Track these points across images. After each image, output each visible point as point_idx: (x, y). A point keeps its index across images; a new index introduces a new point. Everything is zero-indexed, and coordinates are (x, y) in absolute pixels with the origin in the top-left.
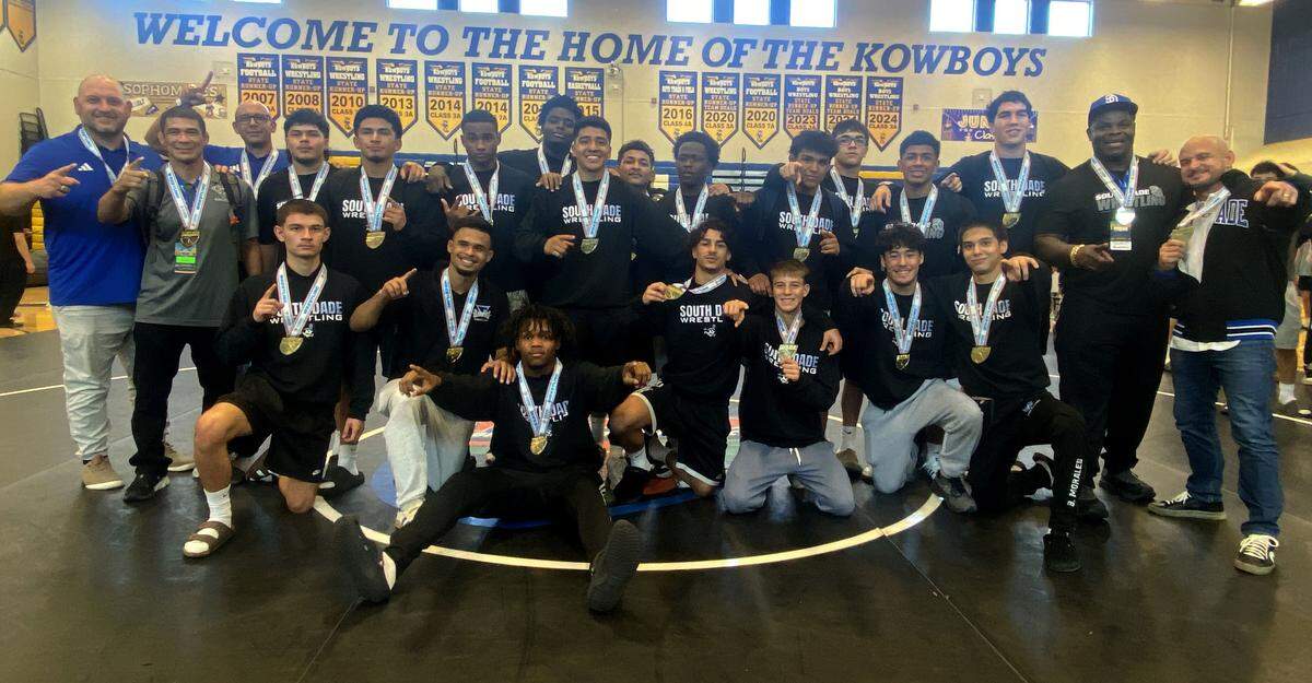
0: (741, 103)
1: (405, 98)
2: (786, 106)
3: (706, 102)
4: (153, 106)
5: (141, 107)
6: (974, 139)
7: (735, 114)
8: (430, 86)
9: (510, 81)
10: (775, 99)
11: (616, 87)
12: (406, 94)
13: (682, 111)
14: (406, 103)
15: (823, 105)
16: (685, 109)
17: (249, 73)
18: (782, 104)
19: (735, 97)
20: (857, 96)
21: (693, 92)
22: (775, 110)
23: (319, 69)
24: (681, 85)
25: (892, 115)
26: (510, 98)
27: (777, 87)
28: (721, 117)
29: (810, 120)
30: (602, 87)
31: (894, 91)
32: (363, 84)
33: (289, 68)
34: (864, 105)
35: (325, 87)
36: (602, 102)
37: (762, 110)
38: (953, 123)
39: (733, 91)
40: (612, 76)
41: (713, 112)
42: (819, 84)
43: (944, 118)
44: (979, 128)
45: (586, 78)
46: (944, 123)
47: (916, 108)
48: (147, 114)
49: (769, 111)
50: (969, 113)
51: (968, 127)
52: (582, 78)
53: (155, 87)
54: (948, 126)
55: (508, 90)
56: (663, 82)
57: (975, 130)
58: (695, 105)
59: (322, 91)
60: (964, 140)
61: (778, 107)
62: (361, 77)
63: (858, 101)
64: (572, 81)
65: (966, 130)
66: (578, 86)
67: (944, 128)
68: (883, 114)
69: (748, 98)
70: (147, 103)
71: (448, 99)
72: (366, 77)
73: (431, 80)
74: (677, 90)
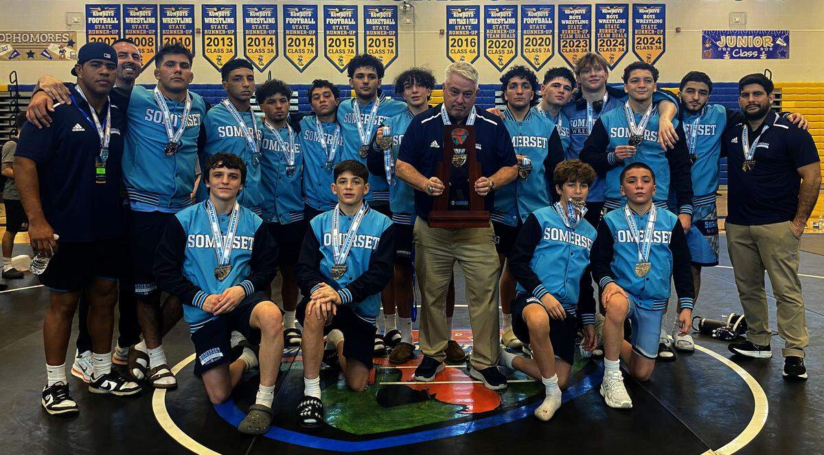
0: (519, 31)
1: (226, 37)
2: (560, 32)
3: (488, 31)
4: (15, 51)
5: (5, 52)
6: (732, 57)
7: (514, 40)
8: (247, 26)
9: (316, 20)
10: (551, 27)
11: (408, 21)
12: (227, 34)
13: (467, 40)
14: (227, 42)
15: (593, 30)
16: (470, 38)
17: (95, 21)
18: (556, 31)
19: (514, 26)
20: (624, 21)
21: (476, 23)
22: (550, 37)
23: (154, 15)
24: (465, 18)
25: (656, 37)
26: (316, 34)
27: (551, 16)
28: (502, 44)
29: (582, 43)
30: (396, 21)
31: (658, 16)
32: (191, 26)
33: (129, 16)
34: (630, 30)
35: (159, 31)
36: (396, 35)
37: (538, 37)
38: (712, 43)
39: (512, 21)
40: (405, 12)
41: (494, 40)
42: (589, 11)
43: (704, 39)
44: (736, 47)
45: (382, 14)
46: (704, 43)
47: (678, 30)
48: (10, 58)
49: (544, 37)
50: (726, 34)
51: (726, 46)
52: (378, 15)
53: (17, 36)
54: (707, 46)
55: (315, 27)
56: (450, 16)
57: (732, 49)
58: (478, 35)
59: (156, 34)
60: (723, 58)
61: (553, 34)
62: (189, 21)
63: (625, 26)
64: (370, 17)
65: (724, 49)
66: (375, 22)
67: (704, 48)
68: (649, 37)
69: (525, 27)
70: (10, 49)
71: (263, 37)
72: (193, 20)
73: (248, 20)
74: (461, 22)
